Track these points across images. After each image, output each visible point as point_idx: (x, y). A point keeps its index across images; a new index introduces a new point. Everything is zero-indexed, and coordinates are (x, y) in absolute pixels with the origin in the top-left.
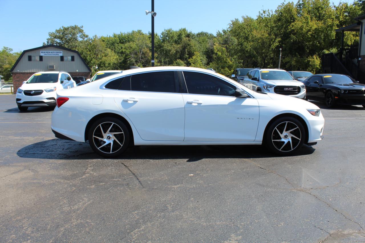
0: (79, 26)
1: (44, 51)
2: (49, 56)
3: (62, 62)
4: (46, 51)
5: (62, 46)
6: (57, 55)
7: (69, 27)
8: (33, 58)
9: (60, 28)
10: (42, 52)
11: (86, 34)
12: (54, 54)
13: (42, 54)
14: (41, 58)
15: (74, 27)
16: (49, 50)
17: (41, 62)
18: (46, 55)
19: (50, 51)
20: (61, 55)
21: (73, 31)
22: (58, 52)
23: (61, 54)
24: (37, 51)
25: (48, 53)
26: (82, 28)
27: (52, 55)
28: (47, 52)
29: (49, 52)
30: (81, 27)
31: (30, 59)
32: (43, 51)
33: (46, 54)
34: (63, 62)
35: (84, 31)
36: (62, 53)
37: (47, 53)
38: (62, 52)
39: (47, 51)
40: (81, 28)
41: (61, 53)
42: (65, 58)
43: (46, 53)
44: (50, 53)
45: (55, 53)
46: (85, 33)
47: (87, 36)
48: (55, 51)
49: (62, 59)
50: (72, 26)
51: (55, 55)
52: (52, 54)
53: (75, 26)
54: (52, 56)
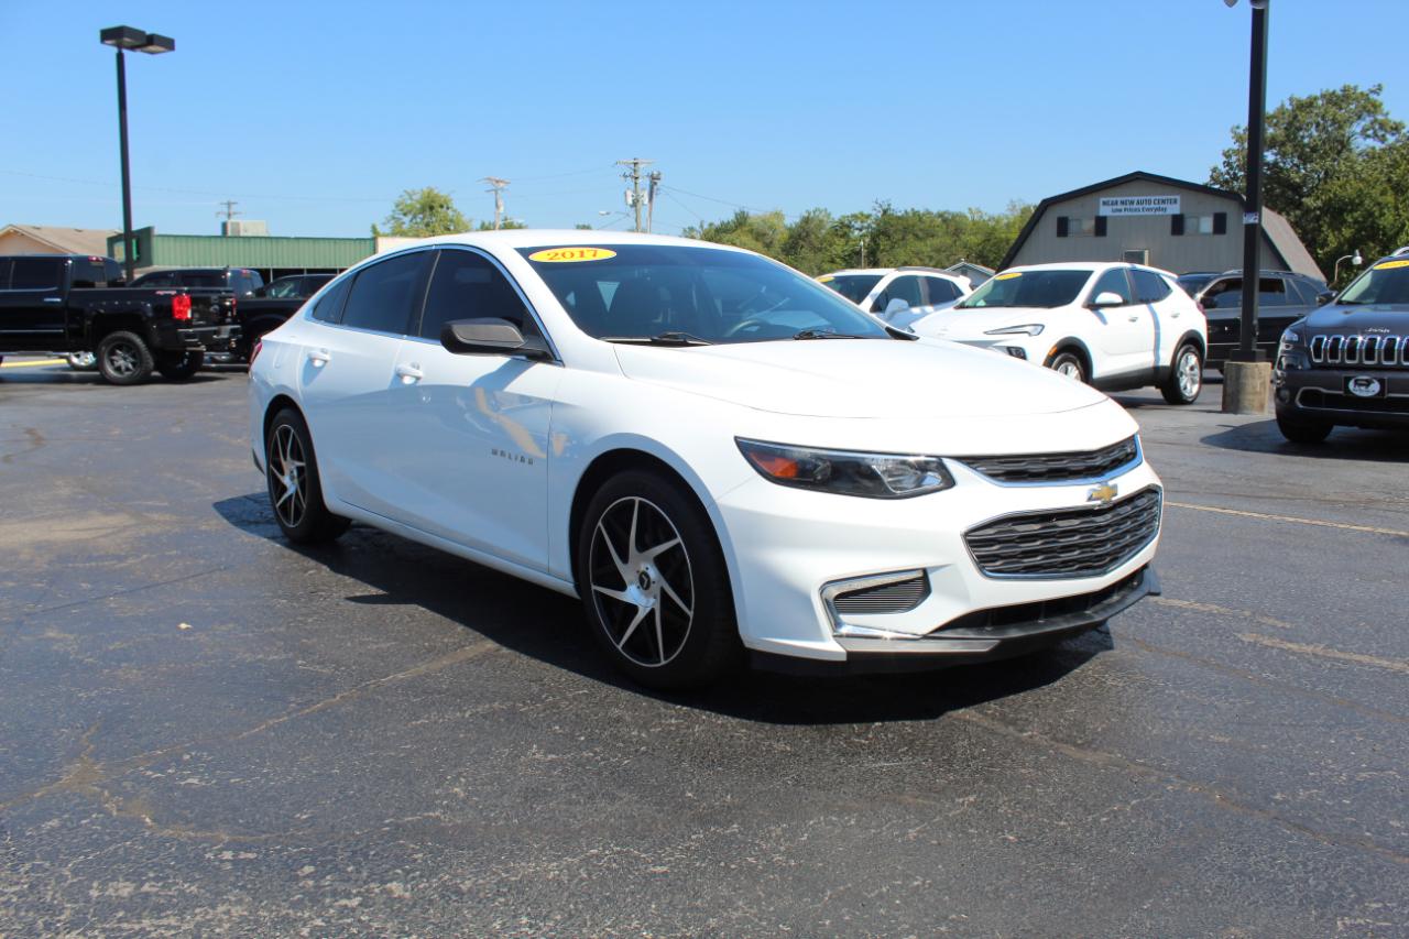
0: (1363, 88)
1: (1114, 199)
2: (1130, 217)
3: (1176, 238)
4: (1119, 199)
5: (1279, 177)
6: (1157, 213)
7: (1316, 99)
8: (1073, 226)
9: (1283, 106)
10: (1104, 203)
11: (1394, 117)
12: (1148, 210)
13: (1104, 211)
14: (1101, 226)
15: (1339, 92)
16: (1130, 195)
17: (1101, 239)
18: (1118, 214)
19: (1136, 199)
20: (1175, 209)
21: (1333, 110)
22: (1163, 202)
23: (1174, 206)
24: (1088, 199)
25: (1128, 207)
26: (1378, 94)
27: (1141, 213)
28: (1122, 203)
29: (1132, 203)
30: (1372, 92)
31: (1063, 228)
32: (1111, 199)
33: (1120, 210)
34: (1180, 237)
35: (1385, 108)
36: (1179, 202)
37: (1123, 207)
38: (1178, 197)
39: (1124, 199)
40: (1373, 96)
41: (1175, 202)
42: (1189, 224)
43: (1119, 207)
44: (1135, 206)
45: (1152, 206)
46: (1387, 114)
47: (1396, 128)
48: (1153, 198)
49: (1178, 224)
50: (1331, 91)
51: (1152, 213)
52: (1141, 207)
53: (1345, 90)
54: (1141, 216)
